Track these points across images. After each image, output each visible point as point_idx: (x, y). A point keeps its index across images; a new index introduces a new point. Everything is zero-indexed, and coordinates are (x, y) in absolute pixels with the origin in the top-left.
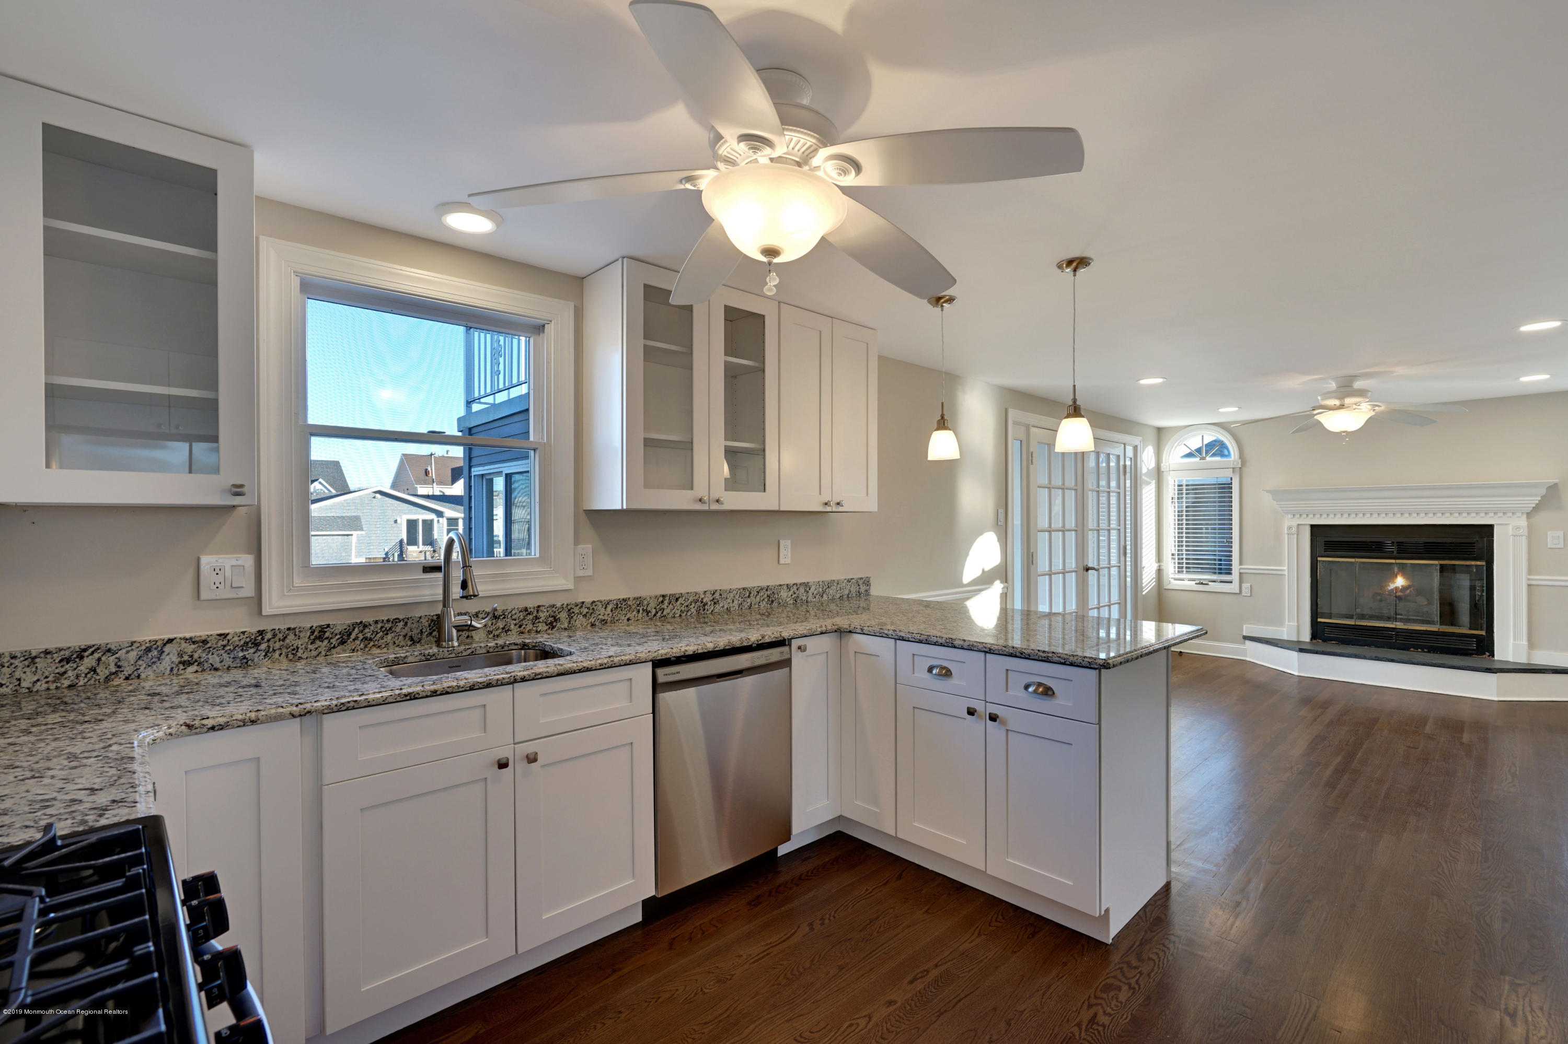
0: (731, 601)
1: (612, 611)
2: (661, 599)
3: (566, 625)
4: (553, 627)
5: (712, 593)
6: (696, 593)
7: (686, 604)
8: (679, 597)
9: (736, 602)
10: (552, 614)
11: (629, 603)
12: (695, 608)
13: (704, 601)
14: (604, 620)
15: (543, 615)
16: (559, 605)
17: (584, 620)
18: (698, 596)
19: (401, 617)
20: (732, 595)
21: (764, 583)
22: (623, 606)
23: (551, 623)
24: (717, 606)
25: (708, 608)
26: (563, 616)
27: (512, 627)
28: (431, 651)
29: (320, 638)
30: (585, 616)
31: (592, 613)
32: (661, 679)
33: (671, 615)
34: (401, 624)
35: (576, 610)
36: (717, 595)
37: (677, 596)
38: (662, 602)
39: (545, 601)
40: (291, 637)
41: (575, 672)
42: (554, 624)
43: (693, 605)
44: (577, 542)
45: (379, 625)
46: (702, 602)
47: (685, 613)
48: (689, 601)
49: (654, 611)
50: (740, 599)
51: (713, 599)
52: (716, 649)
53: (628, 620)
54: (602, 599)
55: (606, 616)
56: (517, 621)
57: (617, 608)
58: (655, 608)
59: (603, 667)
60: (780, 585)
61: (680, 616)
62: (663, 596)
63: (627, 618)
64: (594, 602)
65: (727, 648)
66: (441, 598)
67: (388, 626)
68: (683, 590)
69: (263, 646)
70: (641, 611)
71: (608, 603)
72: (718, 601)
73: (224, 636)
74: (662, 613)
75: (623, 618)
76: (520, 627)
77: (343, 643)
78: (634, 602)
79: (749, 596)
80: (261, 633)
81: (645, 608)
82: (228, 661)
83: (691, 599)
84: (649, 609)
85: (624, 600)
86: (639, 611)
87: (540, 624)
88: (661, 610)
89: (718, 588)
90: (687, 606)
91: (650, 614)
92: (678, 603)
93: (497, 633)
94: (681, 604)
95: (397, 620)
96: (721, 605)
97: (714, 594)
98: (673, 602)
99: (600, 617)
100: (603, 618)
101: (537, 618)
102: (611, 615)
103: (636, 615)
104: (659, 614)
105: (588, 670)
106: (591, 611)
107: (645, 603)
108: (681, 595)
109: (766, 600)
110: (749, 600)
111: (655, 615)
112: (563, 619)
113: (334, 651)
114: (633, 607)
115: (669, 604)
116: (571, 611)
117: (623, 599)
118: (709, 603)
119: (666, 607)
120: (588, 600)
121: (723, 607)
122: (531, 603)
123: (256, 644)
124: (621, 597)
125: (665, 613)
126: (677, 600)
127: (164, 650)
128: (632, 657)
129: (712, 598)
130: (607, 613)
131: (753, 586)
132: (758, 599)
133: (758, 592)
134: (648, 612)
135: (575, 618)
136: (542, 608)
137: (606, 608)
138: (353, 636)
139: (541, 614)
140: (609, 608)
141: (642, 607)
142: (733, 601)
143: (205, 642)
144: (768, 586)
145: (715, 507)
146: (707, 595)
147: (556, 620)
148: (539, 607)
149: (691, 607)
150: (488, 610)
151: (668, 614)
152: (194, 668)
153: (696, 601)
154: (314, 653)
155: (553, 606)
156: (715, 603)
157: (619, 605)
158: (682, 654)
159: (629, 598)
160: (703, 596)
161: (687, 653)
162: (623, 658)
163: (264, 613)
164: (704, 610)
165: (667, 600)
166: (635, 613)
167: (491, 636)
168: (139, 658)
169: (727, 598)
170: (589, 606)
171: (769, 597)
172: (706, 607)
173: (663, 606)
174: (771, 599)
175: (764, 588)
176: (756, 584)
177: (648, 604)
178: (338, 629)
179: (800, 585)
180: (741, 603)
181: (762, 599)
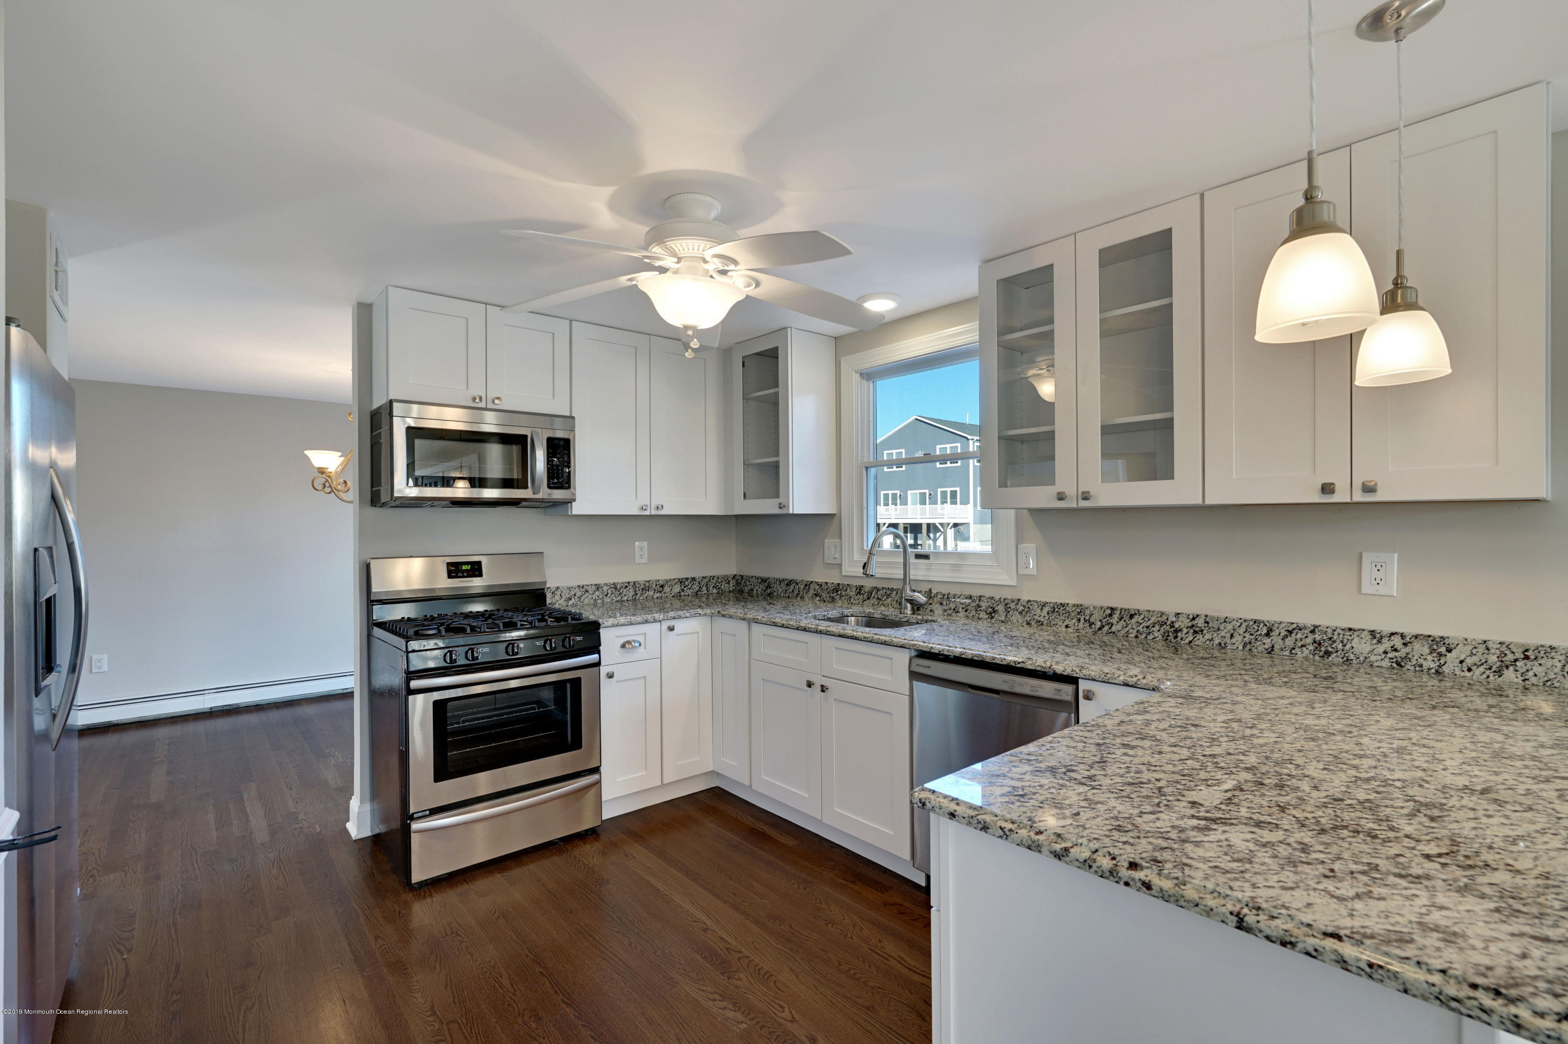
0: (1229, 635)
1: (1048, 613)
2: (1109, 612)
3: (1003, 618)
4: (992, 618)
5: (1191, 617)
6: (1162, 614)
7: (1145, 624)
8: (1135, 614)
9: (1238, 639)
10: (991, 605)
11: (1067, 609)
12: (1162, 632)
13: (1177, 625)
14: (1039, 622)
15: (984, 605)
16: (997, 598)
17: (1019, 616)
18: (1164, 618)
19: (895, 588)
20: (1230, 627)
22: (1060, 610)
23: (990, 613)
24: (1199, 636)
25: (1184, 636)
26: (1001, 608)
27: (960, 609)
29: (859, 593)
30: (1021, 613)
31: (1027, 612)
33: (1123, 632)
34: (895, 592)
35: (1012, 606)
36: (1200, 622)
37: (1132, 612)
38: (1110, 615)
39: (988, 593)
40: (849, 590)
42: (993, 615)
43: (1157, 627)
44: (1019, 540)
45: (885, 591)
46: (1173, 627)
47: (1144, 635)
48: (1151, 622)
49: (1098, 624)
50: (1247, 635)
51: (1193, 626)
52: (963, 656)
53: (1067, 627)
54: (1038, 600)
55: (1042, 617)
56: (964, 606)
57: (1053, 611)
58: (1100, 621)
60: (1350, 629)
61: (1136, 637)
62: (1112, 609)
63: (1065, 624)
64: (1029, 601)
65: (975, 658)
66: (902, 577)
67: (889, 592)
68: (1142, 606)
69: (839, 593)
70: (1082, 621)
71: (1044, 605)
72: (1202, 631)
73: (827, 583)
74: (1110, 628)
75: (1061, 624)
76: (966, 611)
77: (869, 598)
78: (1074, 609)
79: (1268, 635)
80: (838, 584)
81: (1087, 618)
82: (828, 598)
83: (1153, 619)
84: (1092, 620)
85: (1062, 605)
86: (1079, 620)
87: (982, 613)
88: (1108, 624)
89: (1202, 612)
90: (1148, 627)
91: (1093, 626)
92: (1134, 620)
93: (950, 612)
94: (1138, 622)
95: (892, 590)
96: (1207, 637)
97: (1194, 619)
98: (1126, 618)
99: (1036, 617)
100: (1039, 619)
101: (979, 606)
102: (1047, 618)
103: (1076, 624)
104: (1106, 628)
106: (1026, 609)
107: (1088, 612)
108: (1139, 612)
109: (1311, 648)
110: (1267, 641)
111: (1100, 629)
112: (1000, 612)
113: (865, 602)
114: (1073, 614)
115: (1120, 620)
116: (1008, 606)
117: (1061, 604)
118: (1185, 631)
119: (1115, 622)
120: (1025, 598)
121: (1211, 640)
122: (976, 593)
123: (837, 591)
124: (1059, 601)
125: (1114, 629)
126: (1132, 616)
127: (811, 586)
129: (1190, 624)
130: (1042, 615)
131: (1278, 620)
132: (1289, 642)
133: (1290, 632)
134: (1091, 624)
135: (1011, 612)
136: (983, 598)
137: (1042, 609)
138: (873, 595)
139: (982, 604)
140: (1046, 609)
141: (1083, 617)
142: (1232, 636)
143: (821, 585)
144: (1316, 627)
146: (1181, 619)
147: (994, 612)
148: (980, 596)
149: (1154, 629)
150: (944, 592)
151: (1119, 631)
152: (818, 598)
153: (1162, 624)
154: (857, 602)
155: (992, 598)
156: (1195, 632)
157: (1057, 610)
159: (1068, 604)
160: (1174, 619)
161: (932, 651)
163: (842, 574)
164: (1176, 637)
165: (1118, 615)
166: (1074, 621)
167: (946, 614)
168: (804, 589)
169: (1219, 629)
170: (1025, 604)
171: (1320, 644)
172: (1179, 634)
173: (1111, 621)
174: (1323, 649)
175: (1305, 628)
176: (1287, 618)
177: (1091, 615)
178: (867, 589)
179: (1416, 637)
180: (1250, 643)
181: (1300, 644)
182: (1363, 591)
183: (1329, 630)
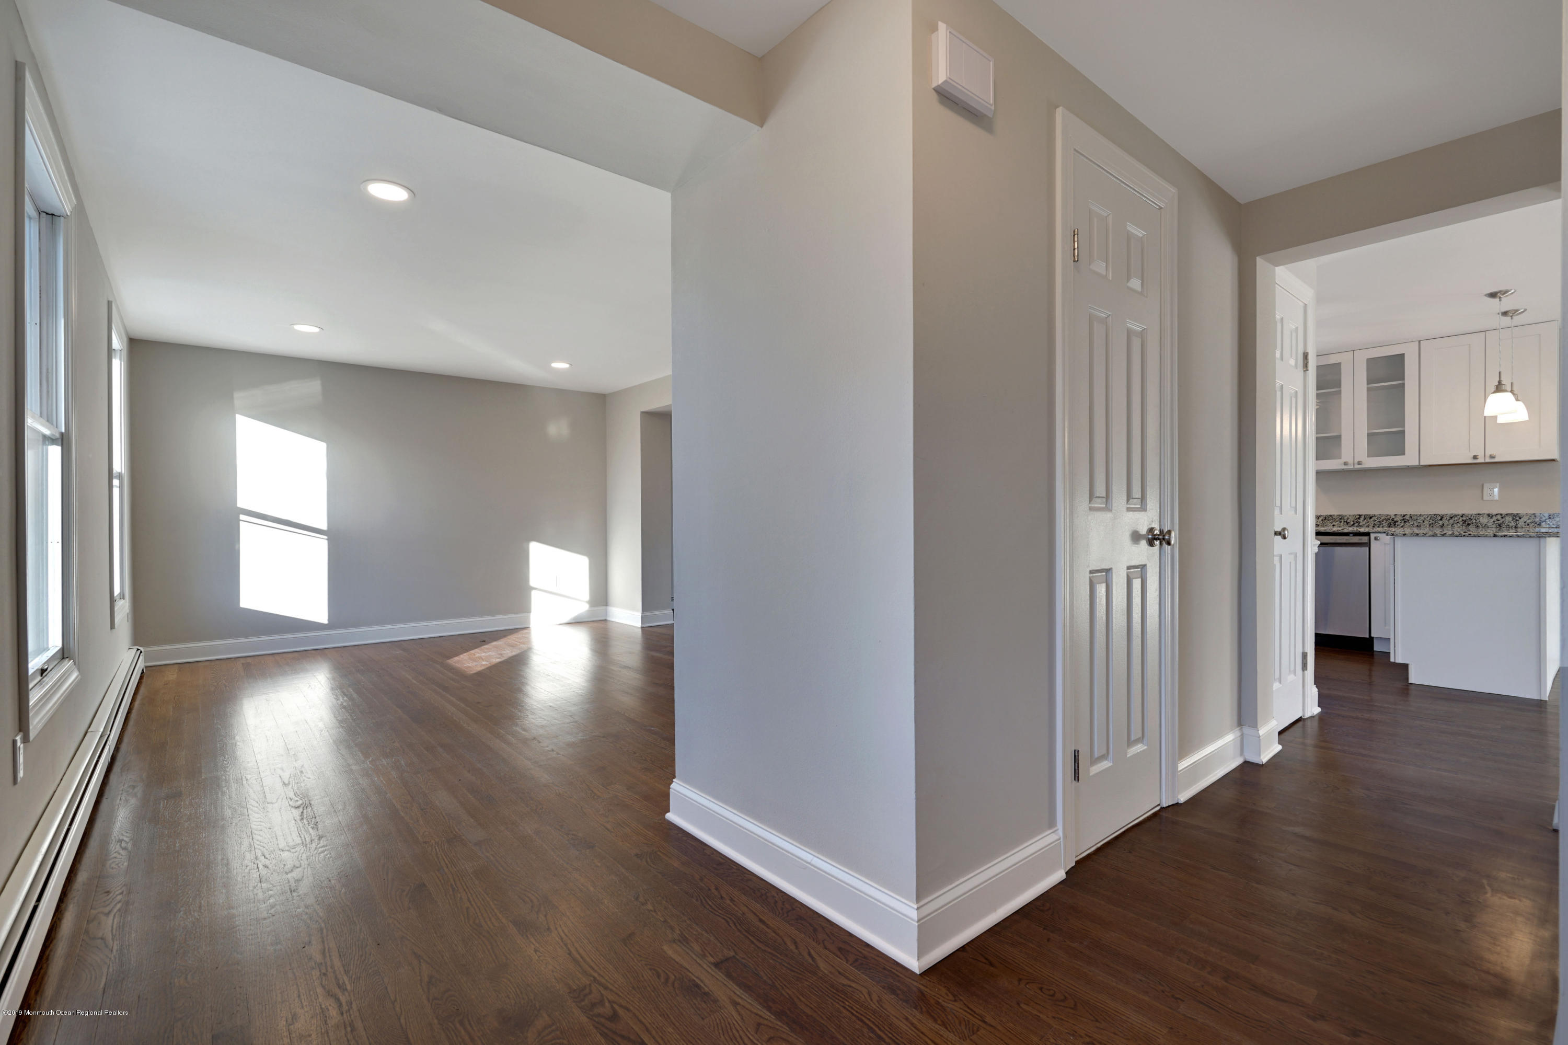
1: (1322, 520)
6: (1387, 515)
9: (1426, 522)
20: (1422, 518)
21: (1459, 512)
38: (1359, 518)
43: (1385, 521)
49: (1352, 523)
50: (1431, 521)
57: (1325, 519)
60: (1479, 514)
61: (1373, 527)
62: (1359, 515)
63: (1332, 524)
68: (1376, 513)
70: (1343, 522)
72: (1408, 521)
78: (1338, 517)
79: (1441, 519)
81: (1345, 521)
83: (1383, 518)
84: (1348, 521)
85: (1331, 516)
89: (1409, 513)
92: (1372, 520)
96: (1411, 523)
97: (1404, 516)
98: (1368, 518)
104: (1356, 524)
107: (1346, 518)
108: (1375, 516)
109: (1461, 523)
110: (1441, 522)
111: (1353, 525)
114: (1337, 519)
115: (1365, 520)
118: (1400, 521)
119: (1361, 521)
121: (1413, 524)
124: (1329, 514)
125: (1361, 524)
126: (1371, 518)
129: (1402, 519)
131: (1446, 513)
132: (1451, 521)
133: (1452, 518)
134: (1347, 523)
140: (1320, 519)
142: (1423, 522)
144: (1463, 514)
145: (1357, 466)
146: (1397, 516)
151: (1364, 525)
153: (1387, 520)
156: (1405, 522)
160: (1394, 517)
164: (1395, 525)
165: (1363, 518)
166: (1338, 522)
169: (1417, 519)
171: (1465, 521)
172: (1397, 523)
173: (1359, 521)
174: (1467, 523)
175: (1458, 515)
176: (1449, 512)
177: (1348, 519)
179: (1507, 514)
180: (1432, 524)
181: (1456, 522)
182: (1484, 499)
183: (1470, 516)
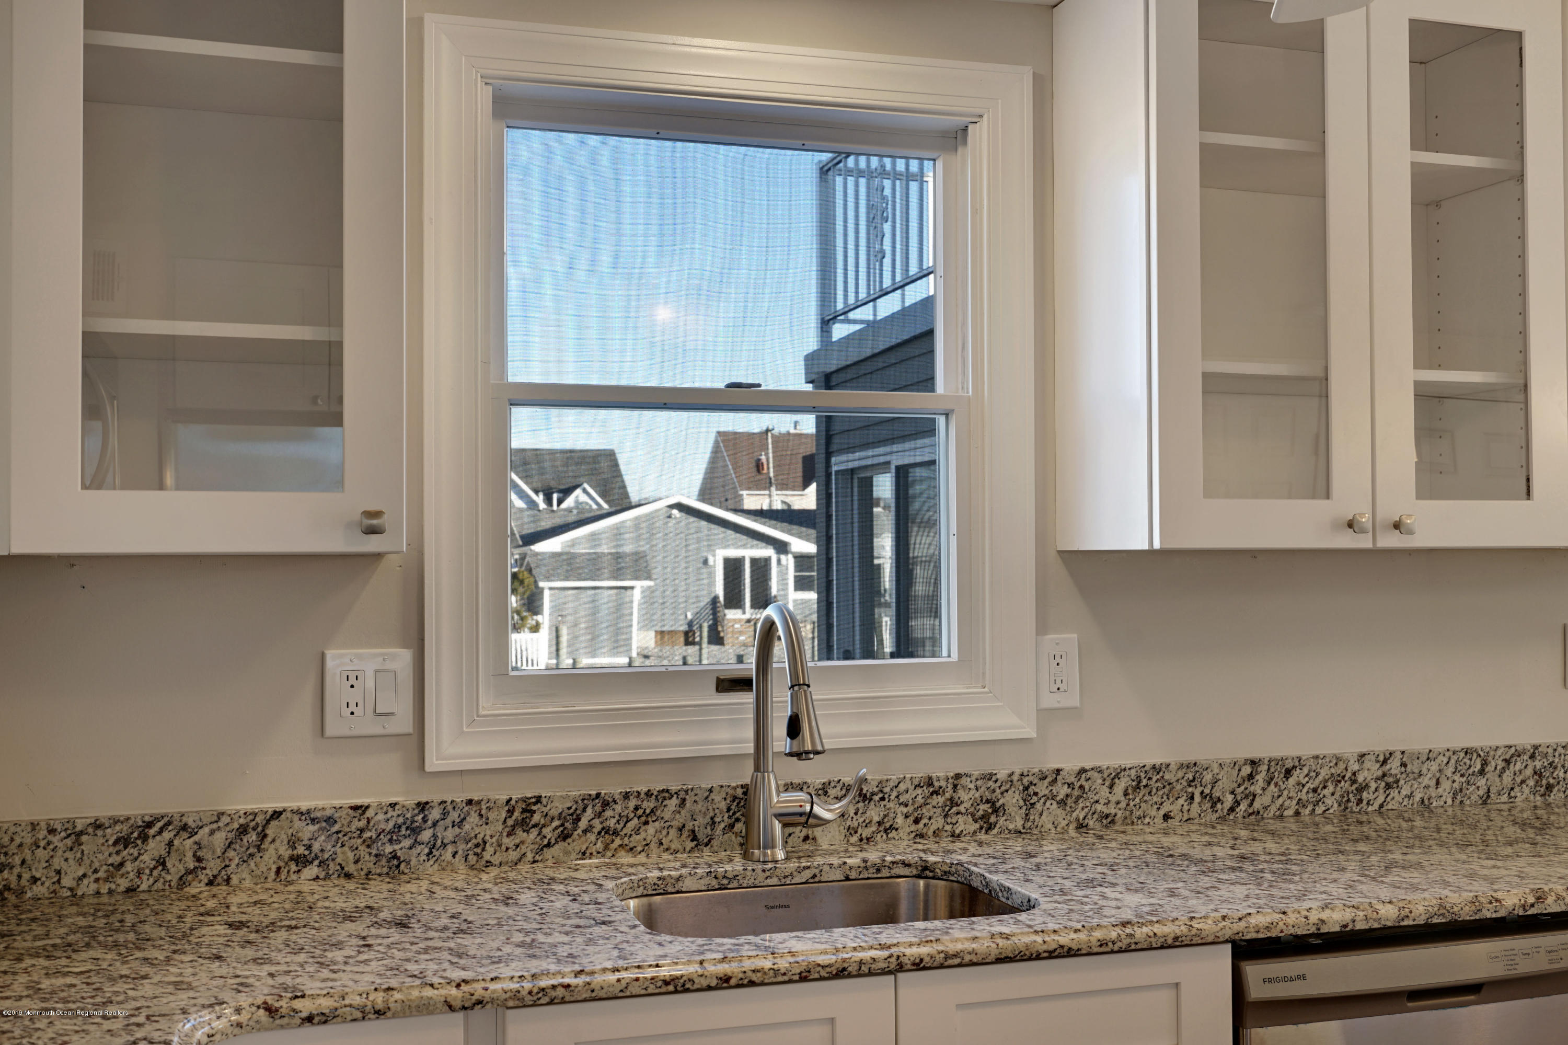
0: (1433, 783)
1: (1126, 794)
2: (1247, 770)
3: (1019, 823)
4: (990, 827)
5: (1381, 758)
6: (1338, 759)
7: (1310, 785)
8: (1294, 767)
9: (1446, 785)
10: (988, 795)
11: (1167, 777)
12: (1337, 796)
13: (1360, 779)
14: (1107, 816)
15: (966, 797)
16: (1002, 775)
17: (1060, 812)
18: (1342, 766)
19: (673, 789)
20: (1434, 767)
21: (1524, 739)
22: (1152, 782)
23: (985, 817)
24: (1394, 793)
25: (1372, 797)
26: (1012, 800)
27: (900, 820)
28: (728, 867)
29: (524, 824)
30: (1062, 803)
31: (1078, 798)
32: (1256, 991)
33: (1273, 809)
34: (674, 802)
35: (1042, 788)
36: (1394, 766)
37: (1289, 764)
38: (1251, 777)
39: (974, 765)
40: (473, 818)
41: (1038, 957)
42: (993, 819)
43: (1331, 788)
44: (1042, 627)
45: (632, 803)
46: (1354, 782)
47: (1310, 808)
48: (1320, 778)
49: (1229, 800)
50: (1457, 777)
51: (1384, 775)
52: (1406, 923)
53: (1166, 817)
54: (1103, 763)
55: (1112, 805)
56: (910, 809)
57: (1138, 787)
58: (1232, 793)
59: (1105, 949)
61: (1297, 813)
62: (1253, 763)
63: (1162, 812)
64: (1083, 771)
65: (1436, 920)
66: (750, 748)
67: (648, 805)
68: (1306, 751)
69: (426, 835)
70: (1197, 798)
71: (1117, 776)
72: (1397, 781)
73: (360, 809)
74: (1251, 805)
75: (1153, 813)
76: (917, 821)
77: (564, 836)
78: (1180, 774)
79: (1482, 772)
80: (423, 806)
81: (1207, 791)
82: (368, 862)
83: (1324, 773)
84: (1217, 794)
85: (1156, 769)
86: (1192, 798)
87: (961, 818)
88: (1247, 797)
89: (1397, 747)
90: (1315, 790)
91: (1219, 806)
92: (1292, 781)
93: (866, 833)
94: (1299, 784)
95: (666, 794)
96: (1404, 792)
97: (1385, 762)
98: (1279, 777)
99: (1099, 807)
100: (1106, 811)
101: (953, 803)
102: (1123, 805)
103: (1186, 808)
104: (1243, 806)
105: (1070, 953)
106: (1076, 793)
107: (1208, 777)
108: (1300, 763)
109: (1531, 783)
110: (1482, 782)
111: (1232, 810)
112: (1011, 809)
113: (548, 853)
114: (1179, 787)
115: (1269, 784)
116: (1031, 791)
117: (1154, 767)
118: (1373, 785)
119: (1259, 791)
120: (1070, 765)
121: (1410, 797)
122: (941, 769)
123: (415, 831)
124: (1149, 762)
125: (1257, 805)
126: (1288, 773)
127: (268, 832)
128: (1179, 929)
129: (1380, 773)
130: (1113, 799)
131: (1494, 743)
132: (1507, 778)
133: (1507, 762)
134: (1215, 802)
135: (1039, 806)
136: (964, 781)
137: (1111, 787)
138: (583, 824)
139: (962, 795)
140: (1120, 786)
141: (1200, 789)
142: (1438, 783)
143: (330, 820)
144: (1536, 747)
145: (1392, 541)
146: (1367, 764)
147: (995, 811)
148: (958, 776)
149: (1326, 792)
150: (848, 779)
151: (1266, 808)
152: (312, 871)
153: (1338, 780)
154: (513, 855)
155: (990, 777)
156: (1388, 786)
157: (1144, 782)
158: (1313, 930)
159: (1168, 765)
160: (1356, 767)
161: (1324, 929)
162: (1157, 929)
163: (428, 768)
164: (1360, 801)
165: (1263, 774)
166: (1181, 801)
167: (854, 839)
168: (229, 846)
169: (1420, 775)
170: (1072, 779)
171: (1541, 775)
172: (1365, 795)
173: (1252, 788)
174: (1544, 782)
175: (1524, 751)
176: (1501, 741)
177: (1215, 782)
178: (556, 808)
180: (1461, 790)
181: (1518, 780)
183: (1550, 750)
